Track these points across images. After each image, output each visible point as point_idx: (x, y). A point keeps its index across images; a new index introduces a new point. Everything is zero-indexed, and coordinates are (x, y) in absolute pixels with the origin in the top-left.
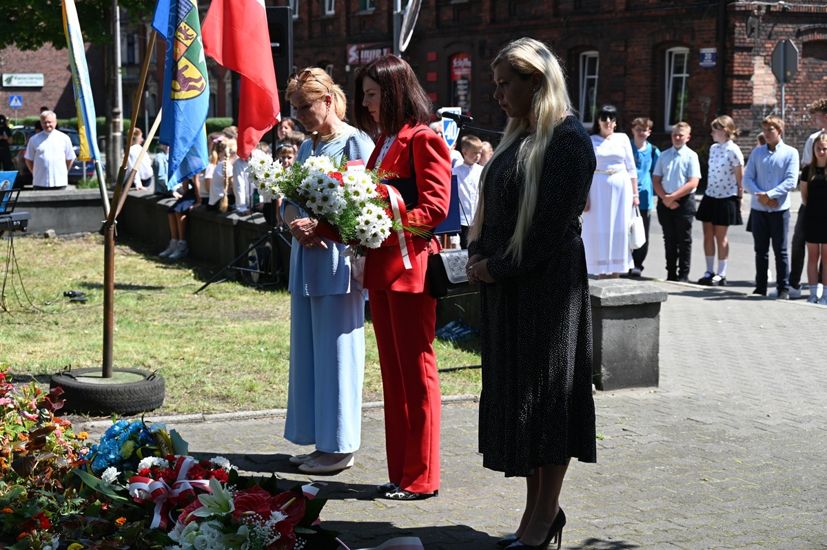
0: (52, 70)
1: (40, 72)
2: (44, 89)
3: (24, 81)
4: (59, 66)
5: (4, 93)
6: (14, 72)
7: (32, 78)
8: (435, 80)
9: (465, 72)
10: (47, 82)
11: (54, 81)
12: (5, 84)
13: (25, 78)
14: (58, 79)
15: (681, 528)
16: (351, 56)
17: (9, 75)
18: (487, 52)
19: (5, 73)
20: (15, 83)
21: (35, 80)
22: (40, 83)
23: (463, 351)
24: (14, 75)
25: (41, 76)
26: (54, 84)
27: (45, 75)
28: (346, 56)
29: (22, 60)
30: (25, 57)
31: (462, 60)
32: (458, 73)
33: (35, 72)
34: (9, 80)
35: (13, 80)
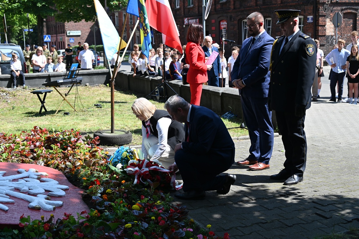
0: (83, 29)
1: (80, 30)
2: (81, 36)
3: (74, 33)
4: (86, 28)
5: (68, 37)
6: (71, 30)
7: (77, 32)
8: (214, 29)
9: (225, 26)
10: (82, 34)
11: (84, 33)
12: (68, 35)
13: (75, 32)
14: (86, 32)
15: (314, 182)
16: (185, 22)
17: (69, 32)
18: (232, 19)
19: (68, 31)
20: (71, 34)
21: (78, 33)
22: (80, 34)
23: (232, 122)
24: (71, 31)
25: (80, 31)
26: (84, 34)
27: (81, 31)
28: (183, 22)
29: (73, 26)
30: (74, 25)
31: (224, 22)
32: (222, 27)
33: (78, 30)
34: (69, 33)
35: (71, 33)
